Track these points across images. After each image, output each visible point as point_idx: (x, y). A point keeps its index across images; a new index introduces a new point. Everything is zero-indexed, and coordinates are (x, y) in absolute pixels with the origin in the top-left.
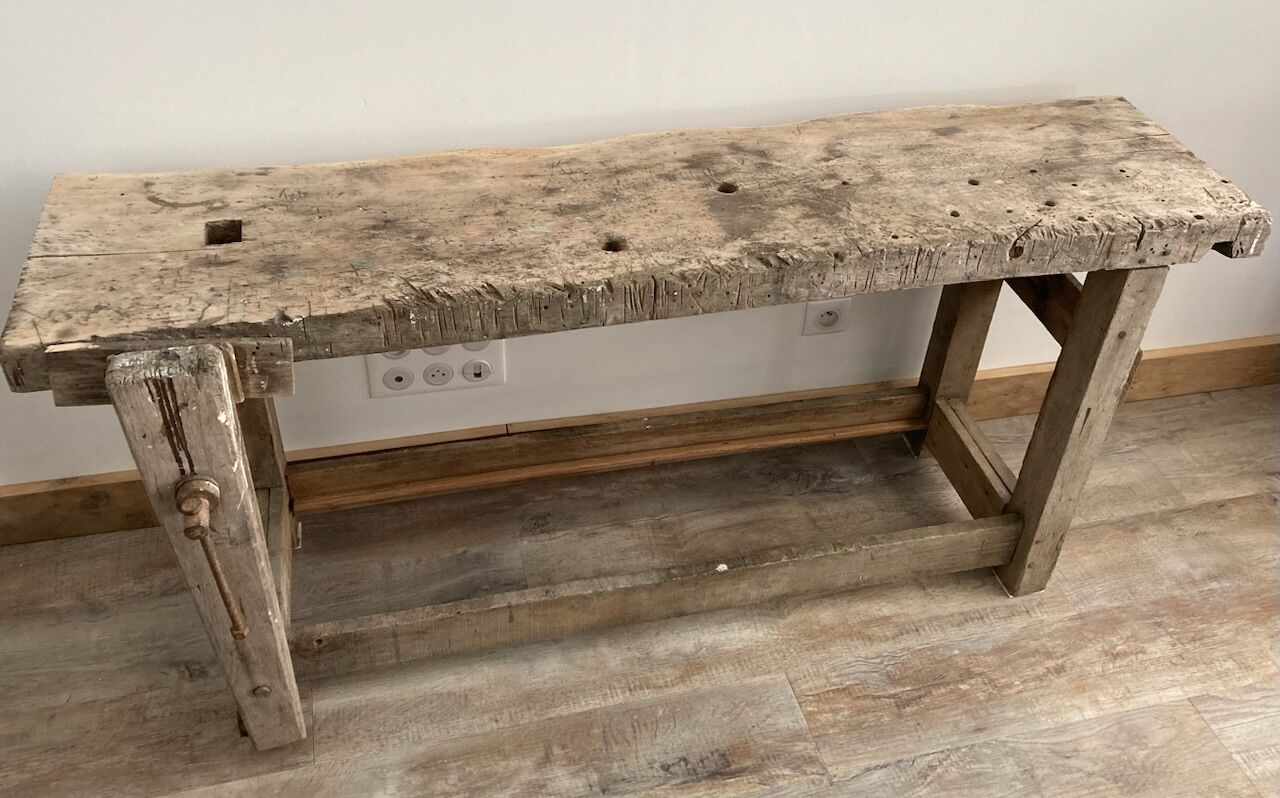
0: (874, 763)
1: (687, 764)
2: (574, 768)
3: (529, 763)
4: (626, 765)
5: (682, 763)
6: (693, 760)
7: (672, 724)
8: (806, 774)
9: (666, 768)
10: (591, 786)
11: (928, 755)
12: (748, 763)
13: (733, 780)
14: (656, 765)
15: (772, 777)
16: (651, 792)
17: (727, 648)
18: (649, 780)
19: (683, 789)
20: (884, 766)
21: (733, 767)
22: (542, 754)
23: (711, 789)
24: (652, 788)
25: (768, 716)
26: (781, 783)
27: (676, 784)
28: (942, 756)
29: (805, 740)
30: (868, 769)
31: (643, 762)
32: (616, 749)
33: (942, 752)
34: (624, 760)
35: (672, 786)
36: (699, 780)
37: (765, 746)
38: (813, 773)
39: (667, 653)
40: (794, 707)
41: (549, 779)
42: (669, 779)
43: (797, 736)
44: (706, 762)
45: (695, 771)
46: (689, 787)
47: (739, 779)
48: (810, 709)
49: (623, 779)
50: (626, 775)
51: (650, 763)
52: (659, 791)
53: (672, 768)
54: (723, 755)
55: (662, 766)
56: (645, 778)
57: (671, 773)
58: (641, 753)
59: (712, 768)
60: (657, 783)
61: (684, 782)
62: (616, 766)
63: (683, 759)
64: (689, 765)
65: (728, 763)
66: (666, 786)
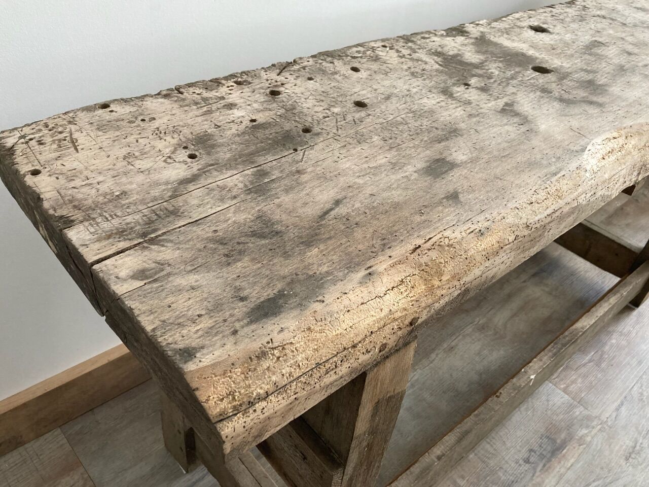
0: (616, 404)
1: (535, 452)
4: (506, 471)
5: (533, 453)
6: (536, 448)
8: (593, 427)
9: (527, 461)
11: (633, 387)
12: (563, 436)
13: (565, 451)
14: (521, 462)
15: (581, 438)
16: (534, 482)
17: (493, 368)
18: (526, 475)
19: (547, 470)
20: (622, 404)
21: (558, 441)
23: (560, 462)
24: (532, 479)
25: (548, 401)
26: (588, 439)
27: (541, 470)
28: (639, 385)
29: (576, 406)
30: (617, 409)
31: (513, 465)
32: (492, 463)
33: (637, 382)
34: (501, 468)
35: (540, 471)
36: (549, 460)
37: (562, 420)
38: (597, 425)
39: (466, 385)
42: (535, 469)
43: (571, 407)
44: (543, 446)
45: (543, 455)
46: (549, 467)
47: (567, 448)
48: (562, 386)
49: (513, 482)
50: (512, 478)
51: (517, 463)
52: (537, 480)
53: (530, 460)
54: (547, 437)
55: (525, 462)
56: (523, 475)
57: (533, 463)
58: (507, 458)
59: (549, 448)
60: (531, 475)
61: (544, 466)
62: (501, 475)
63: (531, 450)
64: (537, 453)
65: (554, 441)
66: (538, 473)
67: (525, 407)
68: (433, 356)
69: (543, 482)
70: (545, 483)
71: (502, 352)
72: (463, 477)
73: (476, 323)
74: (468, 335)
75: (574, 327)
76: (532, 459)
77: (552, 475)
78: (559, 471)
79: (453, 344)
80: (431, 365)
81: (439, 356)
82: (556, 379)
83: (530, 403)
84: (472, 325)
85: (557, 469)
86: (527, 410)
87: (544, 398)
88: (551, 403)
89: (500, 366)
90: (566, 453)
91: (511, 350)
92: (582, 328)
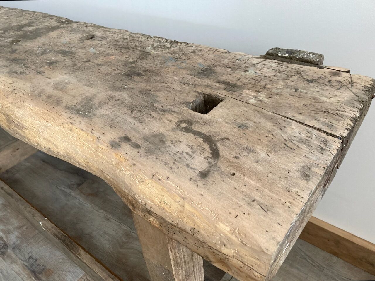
1: (35, 262)
2: (20, 236)
3: (16, 224)
4: (26, 247)
5: (34, 261)
6: (37, 262)
7: (50, 247)
10: (14, 244)
13: (34, 279)
14: (30, 254)
16: (18, 260)
17: (94, 241)
18: (23, 256)
19: (23, 267)
21: (40, 276)
22: (21, 225)
23: (27, 275)
24: (20, 259)
25: (69, 272)
27: (24, 264)
31: (30, 250)
32: (32, 241)
34: (28, 245)
36: (29, 269)
37: (54, 279)
40: (78, 277)
41: (12, 233)
42: (26, 261)
44: (38, 266)
45: (33, 266)
46: (25, 269)
49: (20, 250)
50: (22, 250)
51: (30, 252)
52: (19, 261)
53: (31, 259)
54: (44, 269)
55: (30, 256)
56: (23, 255)
57: (28, 260)
58: (33, 247)
59: (36, 270)
60: (22, 259)
61: (26, 266)
62: (25, 245)
63: (36, 260)
64: (34, 263)
65: (40, 273)
66: (22, 262)
67: (65, 258)
68: (102, 211)
69: (17, 265)
70: (17, 266)
71: (108, 246)
72: (27, 228)
73: (132, 231)
74: (120, 227)
75: (80, 249)
76: (31, 260)
77: (20, 270)
78: (21, 273)
79: (112, 220)
80: (95, 211)
81: (102, 214)
82: (86, 279)
83: (67, 261)
84: (129, 228)
85: (23, 273)
86: (63, 259)
87: (71, 270)
88: (67, 274)
89: (96, 245)
90: (32, 279)
91: (110, 251)
92: (79, 254)
